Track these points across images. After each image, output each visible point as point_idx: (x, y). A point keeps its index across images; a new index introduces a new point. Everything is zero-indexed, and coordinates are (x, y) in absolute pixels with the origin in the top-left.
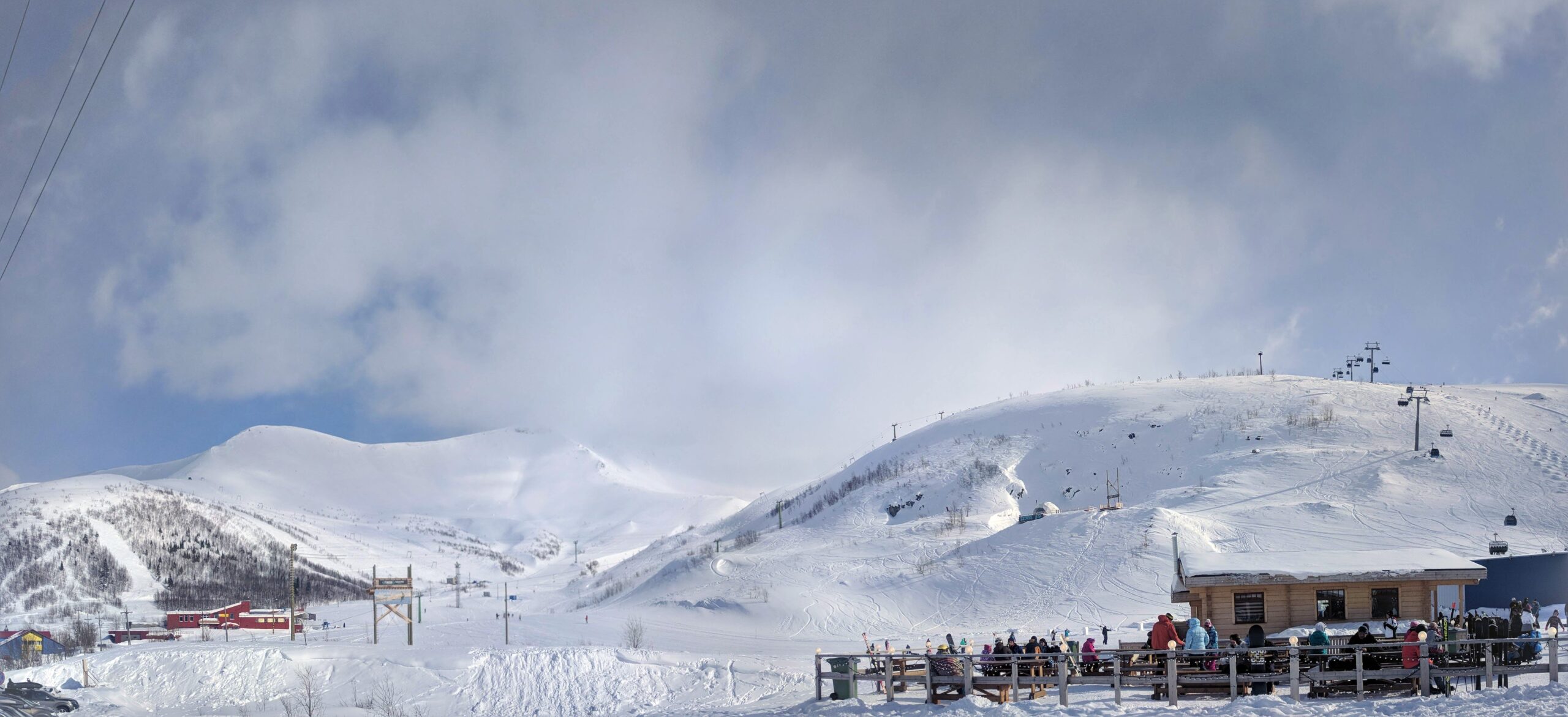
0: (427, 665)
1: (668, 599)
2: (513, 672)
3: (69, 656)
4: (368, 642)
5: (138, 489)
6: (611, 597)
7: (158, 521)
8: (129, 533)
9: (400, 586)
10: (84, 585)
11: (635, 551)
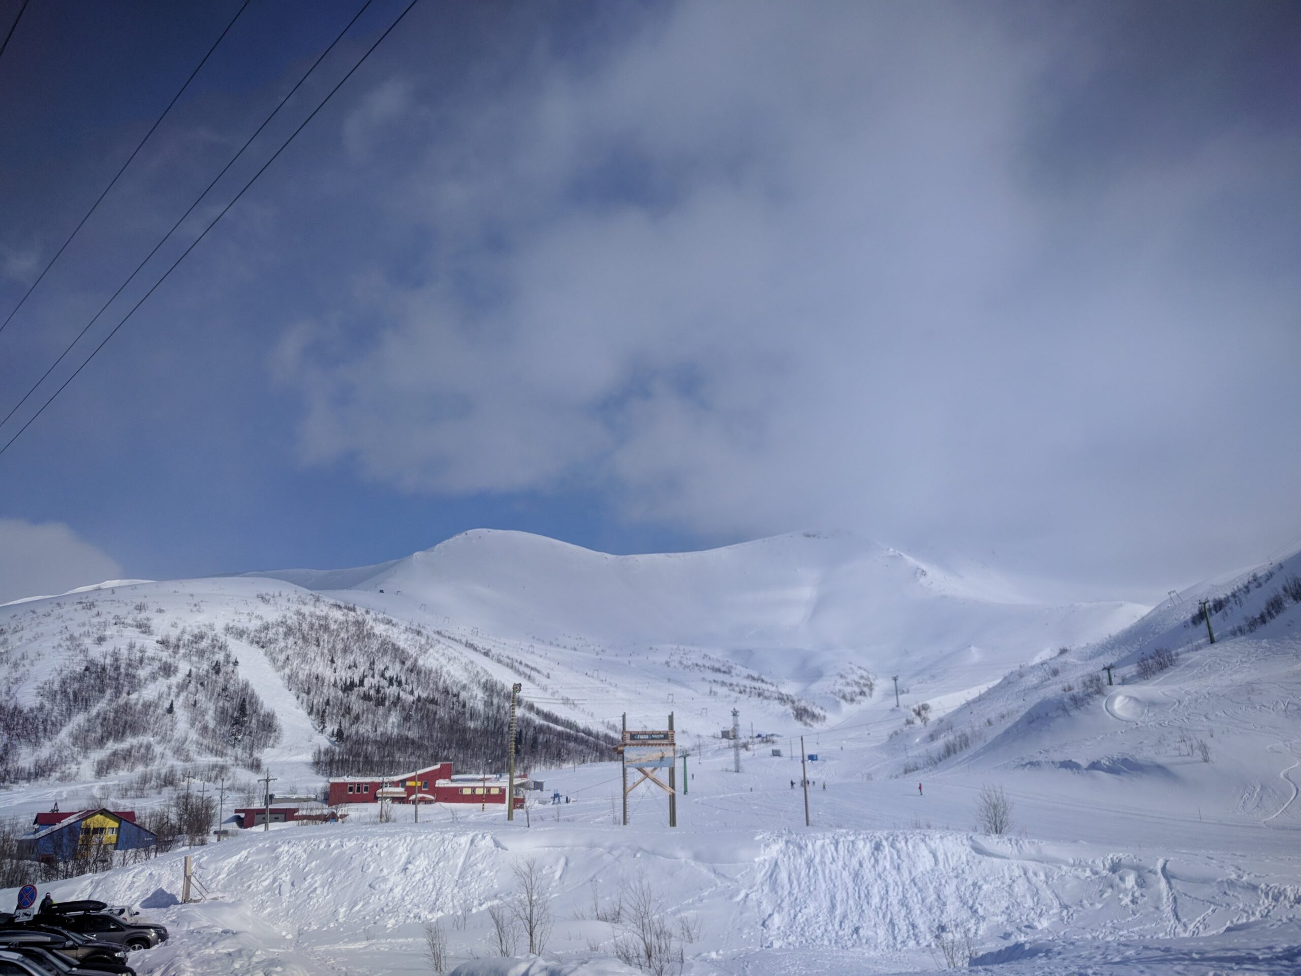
0: (697, 857)
1: (1040, 758)
2: (819, 868)
3: (162, 851)
4: (615, 822)
5: (307, 601)
6: (953, 756)
7: (330, 646)
8: (285, 662)
9: (659, 742)
10: (204, 738)
11: (983, 688)
